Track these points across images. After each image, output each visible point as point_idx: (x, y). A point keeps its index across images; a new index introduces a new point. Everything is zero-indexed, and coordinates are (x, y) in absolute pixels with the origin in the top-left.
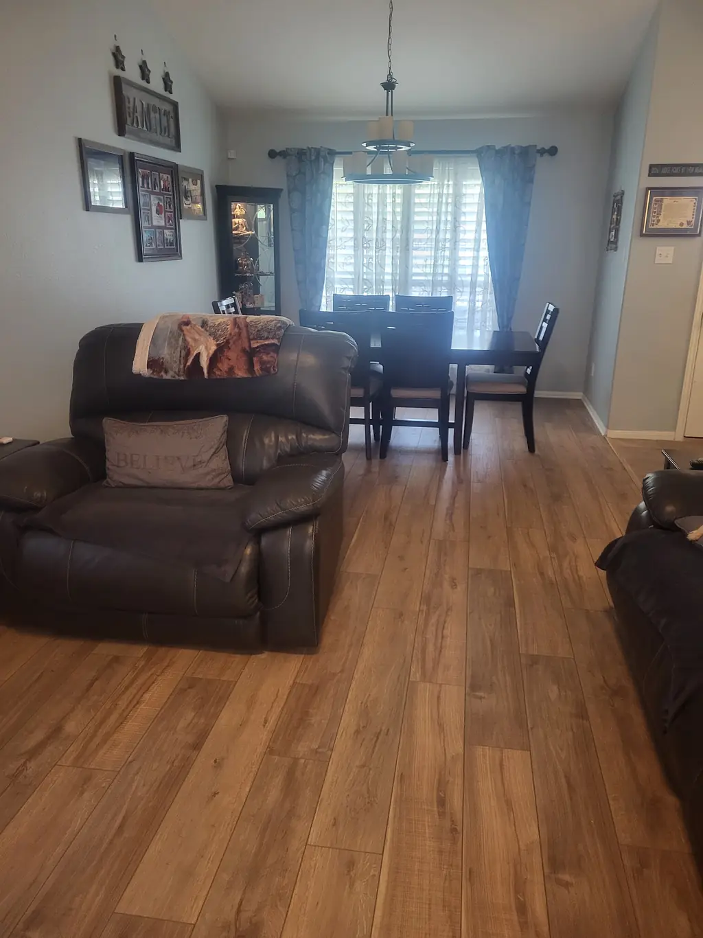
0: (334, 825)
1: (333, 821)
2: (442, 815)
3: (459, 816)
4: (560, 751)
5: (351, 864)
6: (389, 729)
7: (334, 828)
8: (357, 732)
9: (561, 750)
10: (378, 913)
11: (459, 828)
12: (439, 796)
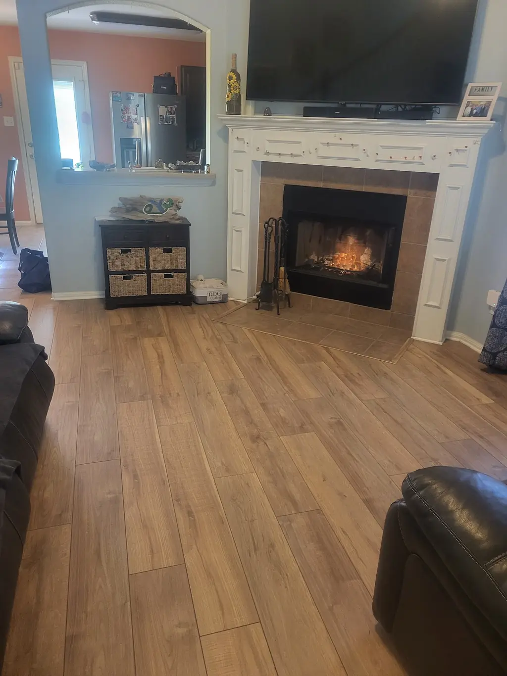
0: (248, 484)
1: (250, 485)
2: (188, 506)
3: (177, 509)
4: (103, 586)
5: (227, 470)
6: (250, 556)
7: (246, 483)
8: (272, 546)
9: (100, 587)
10: (205, 457)
11: (175, 503)
12: (193, 517)
